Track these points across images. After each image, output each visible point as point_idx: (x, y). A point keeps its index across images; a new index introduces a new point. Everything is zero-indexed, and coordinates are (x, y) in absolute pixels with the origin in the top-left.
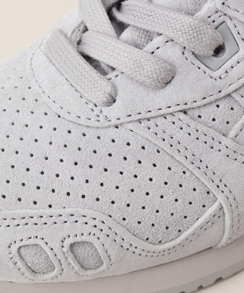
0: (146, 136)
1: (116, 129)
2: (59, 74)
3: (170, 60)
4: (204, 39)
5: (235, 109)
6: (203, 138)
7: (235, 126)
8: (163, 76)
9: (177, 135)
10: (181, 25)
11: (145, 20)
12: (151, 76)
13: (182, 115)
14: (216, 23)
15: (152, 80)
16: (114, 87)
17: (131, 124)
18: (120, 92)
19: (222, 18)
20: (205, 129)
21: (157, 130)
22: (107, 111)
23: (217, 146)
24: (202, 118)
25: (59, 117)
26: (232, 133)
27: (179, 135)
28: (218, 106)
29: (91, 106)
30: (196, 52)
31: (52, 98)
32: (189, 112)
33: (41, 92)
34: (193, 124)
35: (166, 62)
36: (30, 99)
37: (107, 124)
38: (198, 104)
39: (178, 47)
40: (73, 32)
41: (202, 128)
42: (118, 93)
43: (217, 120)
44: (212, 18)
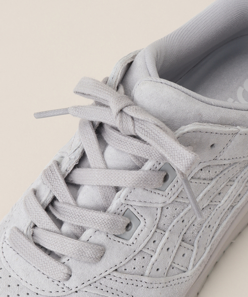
0: (97, 293)
1: (76, 293)
2: (27, 264)
3: (101, 243)
4: (118, 225)
5: (146, 257)
6: (130, 283)
7: (148, 267)
8: (99, 255)
9: (115, 286)
10: (102, 220)
11: (77, 219)
12: (91, 257)
13: (115, 274)
14: (123, 211)
15: (92, 259)
16: (69, 269)
17: (85, 288)
18: (73, 270)
19: (126, 207)
20: (131, 277)
21: (102, 287)
22: (67, 284)
23: (140, 284)
24: (127, 270)
25: (37, 294)
26: (147, 272)
27: (116, 286)
28: (135, 259)
29: (56, 282)
30: (116, 234)
31: (29, 282)
32: (118, 270)
33: (20, 279)
34: (123, 276)
35: (98, 245)
36: (14, 285)
37: (70, 292)
38: (123, 263)
39: (103, 233)
40: (27, 230)
41: (129, 277)
42: (72, 271)
43: (136, 269)
44: (120, 209)
